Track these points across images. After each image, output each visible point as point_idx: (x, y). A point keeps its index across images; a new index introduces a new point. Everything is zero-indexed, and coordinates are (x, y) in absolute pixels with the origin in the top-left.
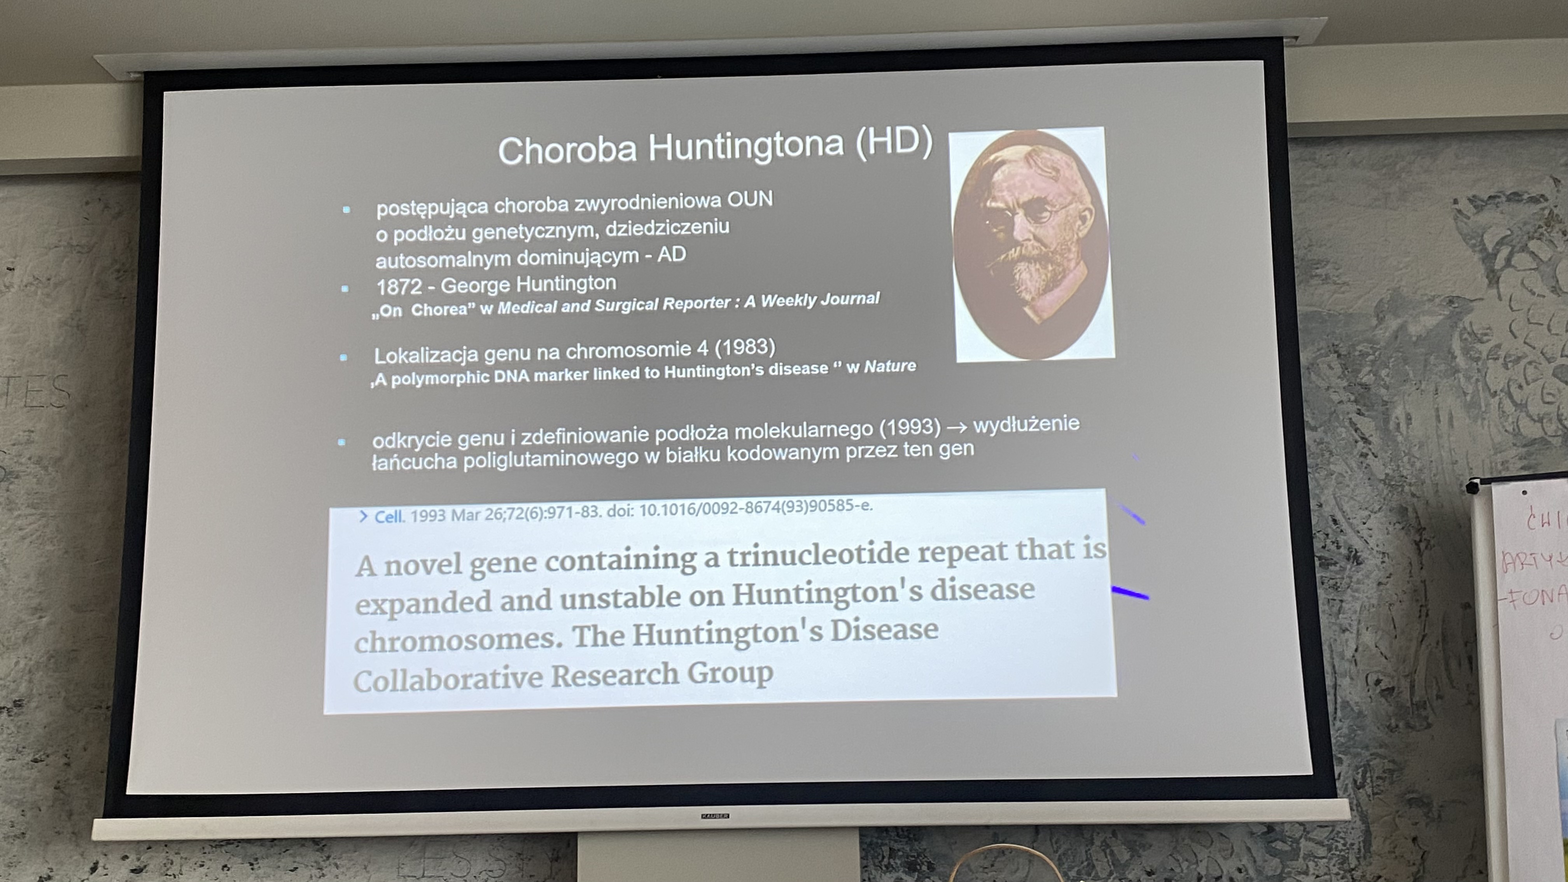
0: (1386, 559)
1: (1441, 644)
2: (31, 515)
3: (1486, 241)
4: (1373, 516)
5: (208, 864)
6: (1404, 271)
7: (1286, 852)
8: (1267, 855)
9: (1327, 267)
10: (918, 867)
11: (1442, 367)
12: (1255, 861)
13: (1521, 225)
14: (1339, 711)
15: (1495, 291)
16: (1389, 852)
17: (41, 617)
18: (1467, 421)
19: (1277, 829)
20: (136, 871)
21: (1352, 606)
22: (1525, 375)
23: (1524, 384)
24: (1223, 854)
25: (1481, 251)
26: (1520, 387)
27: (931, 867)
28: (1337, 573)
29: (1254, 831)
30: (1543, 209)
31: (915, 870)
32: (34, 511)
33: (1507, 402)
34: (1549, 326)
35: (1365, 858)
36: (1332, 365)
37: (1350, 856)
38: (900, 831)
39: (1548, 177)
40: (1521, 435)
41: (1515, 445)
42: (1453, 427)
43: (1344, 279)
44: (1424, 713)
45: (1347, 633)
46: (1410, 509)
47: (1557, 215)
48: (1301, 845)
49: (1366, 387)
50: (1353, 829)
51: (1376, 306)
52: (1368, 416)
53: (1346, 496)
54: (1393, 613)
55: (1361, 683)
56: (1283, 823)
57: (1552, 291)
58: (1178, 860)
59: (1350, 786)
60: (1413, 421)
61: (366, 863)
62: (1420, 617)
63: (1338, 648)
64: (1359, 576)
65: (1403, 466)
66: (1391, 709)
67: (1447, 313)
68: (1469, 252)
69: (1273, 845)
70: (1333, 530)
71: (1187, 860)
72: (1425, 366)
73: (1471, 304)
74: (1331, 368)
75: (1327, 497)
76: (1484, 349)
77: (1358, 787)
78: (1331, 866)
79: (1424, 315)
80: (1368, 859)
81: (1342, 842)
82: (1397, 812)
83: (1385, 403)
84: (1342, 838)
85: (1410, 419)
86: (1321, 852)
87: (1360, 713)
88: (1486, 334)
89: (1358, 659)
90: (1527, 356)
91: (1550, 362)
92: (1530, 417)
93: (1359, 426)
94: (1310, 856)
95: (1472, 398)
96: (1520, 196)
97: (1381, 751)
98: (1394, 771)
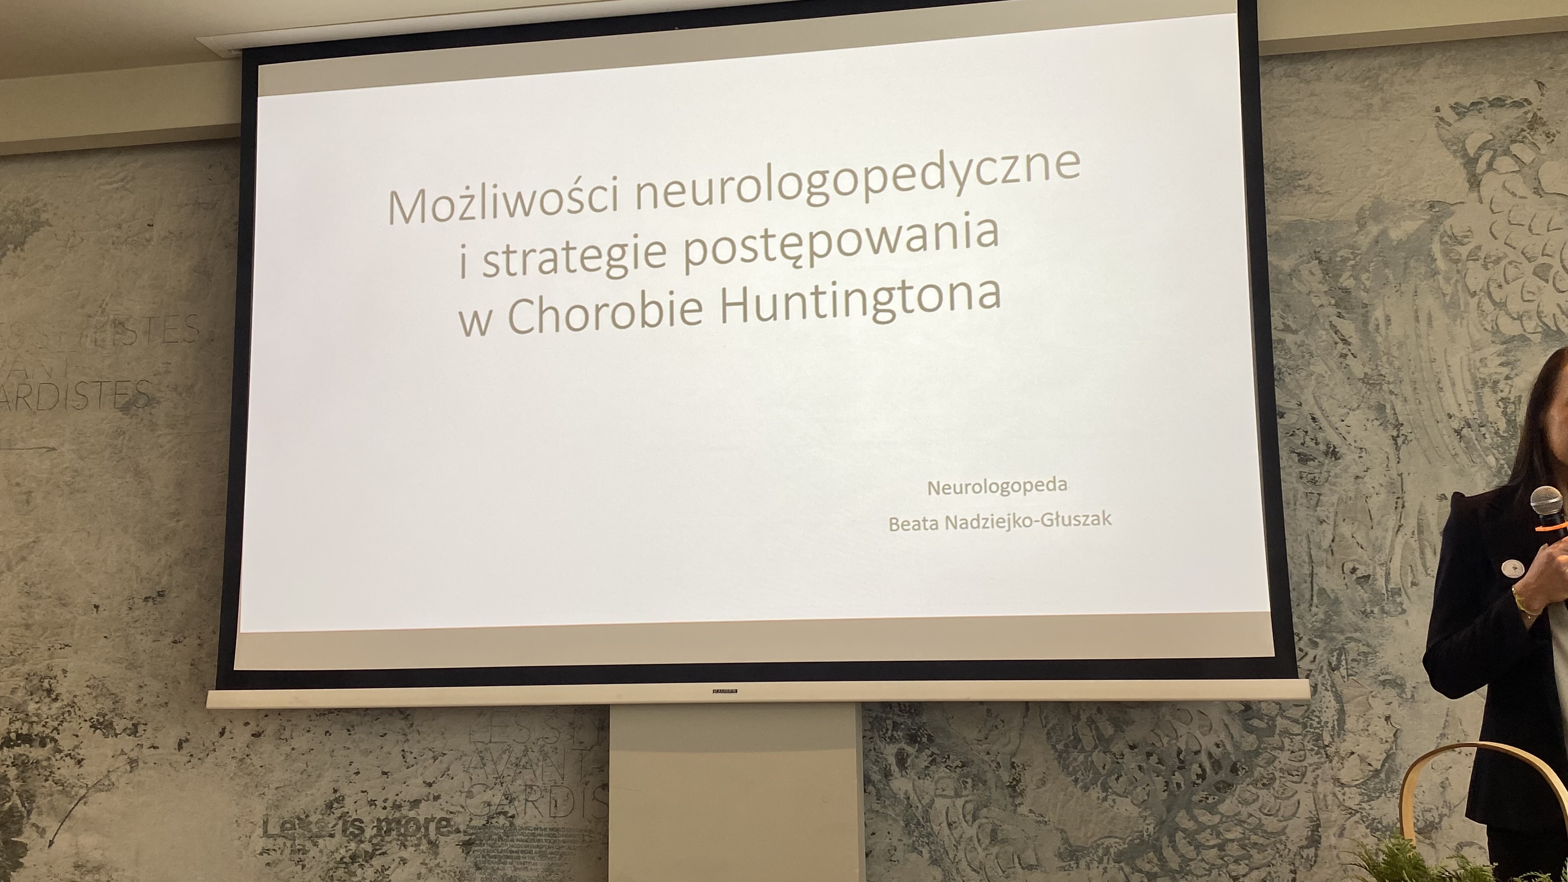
0: (1363, 454)
1: (1416, 533)
2: (168, 434)
3: (1467, 147)
4: (1351, 413)
5: (313, 730)
6: (1386, 178)
7: (1263, 728)
8: (1244, 732)
9: (1310, 178)
10: (919, 739)
11: (1423, 270)
12: (1232, 738)
13: (1503, 130)
14: (1315, 598)
15: (1475, 195)
16: (1362, 730)
17: (178, 521)
18: (1447, 321)
19: (1254, 707)
20: (257, 735)
21: (1330, 498)
22: (1505, 275)
23: (1503, 283)
24: (1201, 730)
25: (1463, 157)
26: (1500, 286)
27: (930, 739)
28: (1315, 468)
29: (1233, 709)
30: (1526, 113)
31: (915, 741)
32: (171, 431)
33: (1486, 301)
34: (1530, 226)
35: (1339, 736)
36: (1313, 270)
37: (1324, 733)
38: (902, 706)
39: (1532, 81)
40: (1500, 332)
41: (1493, 342)
42: (1432, 327)
43: (1326, 189)
44: (1398, 600)
45: (1324, 523)
46: (1388, 406)
47: (1541, 118)
48: (1277, 723)
49: (1347, 291)
50: (1327, 708)
51: (1358, 213)
52: (1349, 319)
53: (1325, 395)
54: (1371, 506)
55: (1337, 571)
56: (1260, 702)
57: (1535, 192)
58: (1159, 736)
59: (1325, 667)
60: (1392, 322)
61: (443, 730)
62: (1396, 508)
63: (1314, 538)
64: (1337, 470)
65: (1382, 366)
66: (1366, 596)
67: (1427, 217)
68: (1451, 158)
69: (1250, 722)
70: (1313, 428)
71: (1167, 736)
72: (1405, 269)
73: (1452, 208)
74: (1312, 274)
75: (1307, 397)
76: (1464, 251)
77: (1333, 669)
78: (1305, 743)
79: (1404, 221)
80: (1341, 736)
81: (1317, 720)
82: (1372, 692)
83: (1365, 306)
84: (1316, 716)
85: (1390, 320)
86: (1297, 729)
87: (1337, 598)
88: (1467, 237)
89: (1335, 549)
90: (1506, 256)
91: (1530, 262)
92: (1509, 314)
93: (1338, 328)
94: (1286, 733)
95: (1451, 298)
96: (1504, 101)
97: (1357, 635)
98: (1369, 653)
